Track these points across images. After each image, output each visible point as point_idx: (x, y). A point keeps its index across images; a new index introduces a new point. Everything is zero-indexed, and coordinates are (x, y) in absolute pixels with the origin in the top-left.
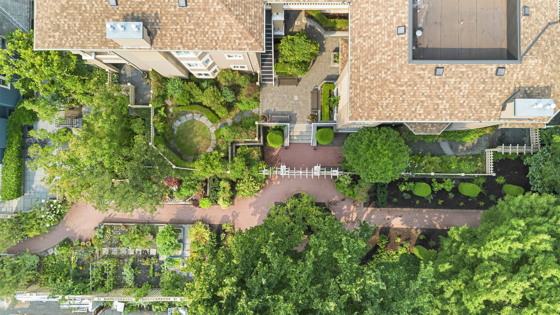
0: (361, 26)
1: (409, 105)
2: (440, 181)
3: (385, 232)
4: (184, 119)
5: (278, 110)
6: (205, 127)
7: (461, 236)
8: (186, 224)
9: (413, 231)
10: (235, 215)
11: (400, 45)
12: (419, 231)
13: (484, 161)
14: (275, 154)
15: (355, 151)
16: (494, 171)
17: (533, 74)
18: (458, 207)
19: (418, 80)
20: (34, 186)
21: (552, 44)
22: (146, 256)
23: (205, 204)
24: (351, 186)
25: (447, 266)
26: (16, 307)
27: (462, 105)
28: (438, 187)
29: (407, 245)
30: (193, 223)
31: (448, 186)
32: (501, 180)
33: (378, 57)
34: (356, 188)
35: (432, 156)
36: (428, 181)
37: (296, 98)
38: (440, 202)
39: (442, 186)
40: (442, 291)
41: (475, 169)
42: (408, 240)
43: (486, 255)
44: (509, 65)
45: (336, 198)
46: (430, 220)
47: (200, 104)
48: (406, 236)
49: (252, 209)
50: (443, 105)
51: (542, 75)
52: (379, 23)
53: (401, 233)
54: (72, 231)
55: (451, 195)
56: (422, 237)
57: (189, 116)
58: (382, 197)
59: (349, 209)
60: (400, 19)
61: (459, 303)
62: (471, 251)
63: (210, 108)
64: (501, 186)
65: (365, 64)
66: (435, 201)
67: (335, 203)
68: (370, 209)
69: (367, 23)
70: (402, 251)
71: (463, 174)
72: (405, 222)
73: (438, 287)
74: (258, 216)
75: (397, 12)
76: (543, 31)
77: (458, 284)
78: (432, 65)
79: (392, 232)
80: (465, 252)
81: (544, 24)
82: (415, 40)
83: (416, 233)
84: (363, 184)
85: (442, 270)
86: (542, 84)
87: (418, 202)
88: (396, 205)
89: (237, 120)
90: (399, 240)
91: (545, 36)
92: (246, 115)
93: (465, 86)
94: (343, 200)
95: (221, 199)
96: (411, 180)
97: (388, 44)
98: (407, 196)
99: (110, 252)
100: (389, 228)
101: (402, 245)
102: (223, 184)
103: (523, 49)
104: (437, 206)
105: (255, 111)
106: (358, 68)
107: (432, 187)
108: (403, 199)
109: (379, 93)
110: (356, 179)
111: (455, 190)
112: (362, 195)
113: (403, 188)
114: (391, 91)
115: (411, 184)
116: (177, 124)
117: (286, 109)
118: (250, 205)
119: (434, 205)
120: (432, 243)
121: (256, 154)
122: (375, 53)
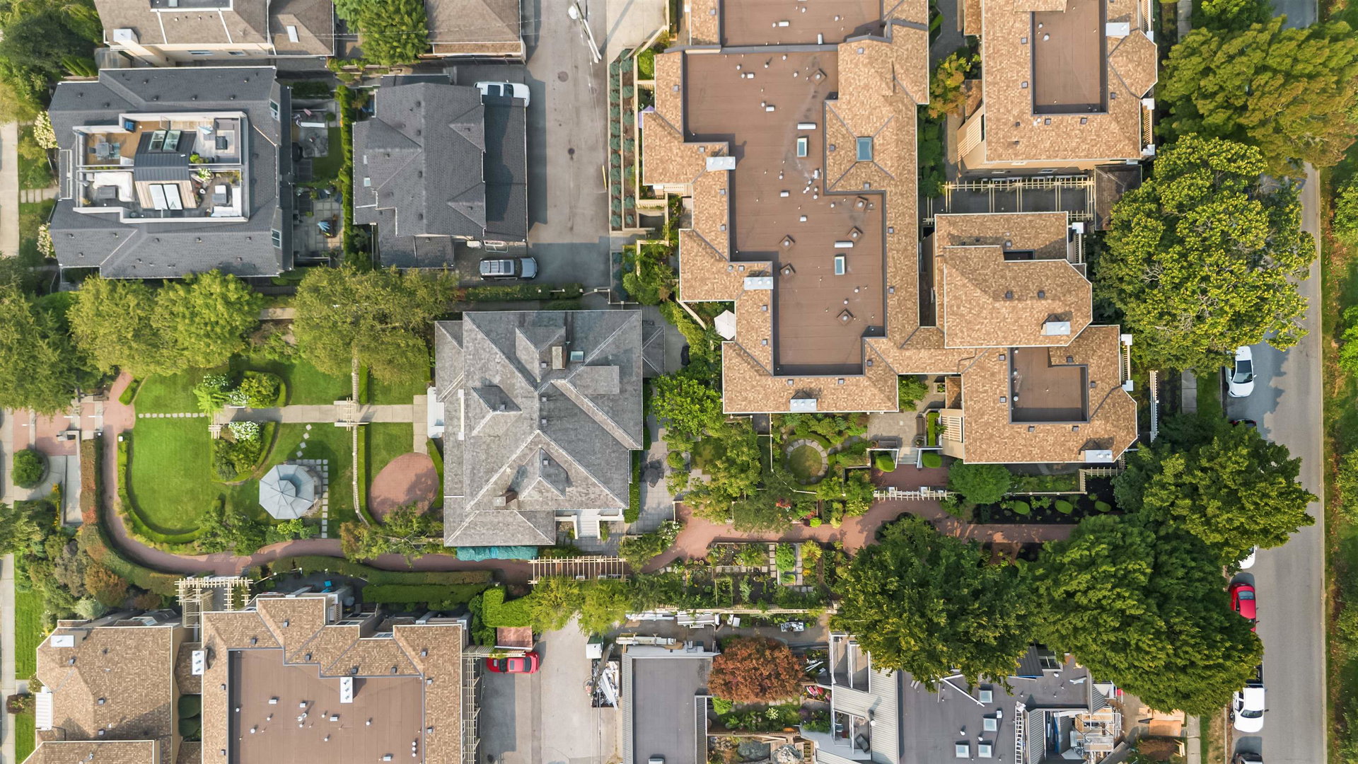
0: (972, 392)
1: (1010, 451)
2: (1038, 498)
3: (988, 546)
4: (796, 445)
5: (885, 434)
6: (816, 452)
7: (1053, 548)
8: (796, 542)
9: (1014, 546)
10: (843, 534)
11: (1003, 410)
12: (1020, 545)
13: (1078, 480)
14: (880, 475)
15: (963, 478)
16: (1087, 490)
17: (1099, 430)
18: (1056, 522)
19: (1016, 435)
20: (645, 508)
21: (1114, 406)
22: (758, 573)
23: (816, 523)
24: (956, 506)
25: (1041, 571)
26: (627, 626)
27: (1049, 451)
28: (1035, 504)
29: (1009, 558)
30: (804, 541)
31: (1046, 504)
32: (1093, 497)
33: (986, 417)
34: (961, 507)
35: (1031, 476)
36: (1027, 499)
37: (901, 423)
38: (1039, 518)
39: (1039, 503)
40: (1037, 589)
41: (1070, 487)
42: (1009, 553)
43: (1066, 560)
44: (1081, 425)
45: (939, 516)
46: (1029, 534)
47: (815, 432)
48: (1007, 550)
49: (859, 527)
50: (1036, 451)
51: (1105, 430)
52: (986, 391)
53: (1002, 547)
54: (683, 550)
55: (1049, 512)
56: (1022, 551)
57: (801, 441)
58: (985, 514)
59: (953, 525)
60: (1001, 392)
61: (1049, 594)
62: (1058, 559)
63: (824, 437)
64: (1093, 502)
65: (976, 422)
66: (1034, 517)
67: (939, 521)
68: (972, 526)
69: (977, 390)
70: (1004, 564)
71: (1058, 494)
72: (1005, 537)
73: (1034, 586)
74: (865, 533)
75: (999, 386)
76: (1108, 396)
77: (1049, 582)
78: (1026, 425)
79: (994, 546)
80: (1055, 560)
81: (1108, 390)
82: (1013, 403)
83: (1017, 546)
84: (968, 504)
85: (1037, 574)
86: (1106, 436)
87: (1018, 518)
88: (997, 522)
89: (847, 445)
90: (1001, 554)
91: (1109, 401)
92: (855, 440)
93: (1051, 439)
94: (948, 517)
95: (834, 519)
96: (1011, 498)
97: (993, 408)
98: (1008, 513)
99: (723, 570)
100: (991, 543)
101: (1004, 559)
102: (836, 505)
103: (1091, 413)
104: (1036, 522)
105: (863, 436)
106: (971, 423)
107: (1030, 505)
108: (1004, 515)
109: (987, 444)
110: (960, 498)
111: (1052, 507)
112: (968, 513)
113: (1004, 506)
114: (997, 443)
115: (1012, 502)
116: (790, 449)
117: (893, 434)
118: (857, 523)
119: (1033, 521)
120: (1032, 556)
121: (867, 477)
122: (983, 414)
